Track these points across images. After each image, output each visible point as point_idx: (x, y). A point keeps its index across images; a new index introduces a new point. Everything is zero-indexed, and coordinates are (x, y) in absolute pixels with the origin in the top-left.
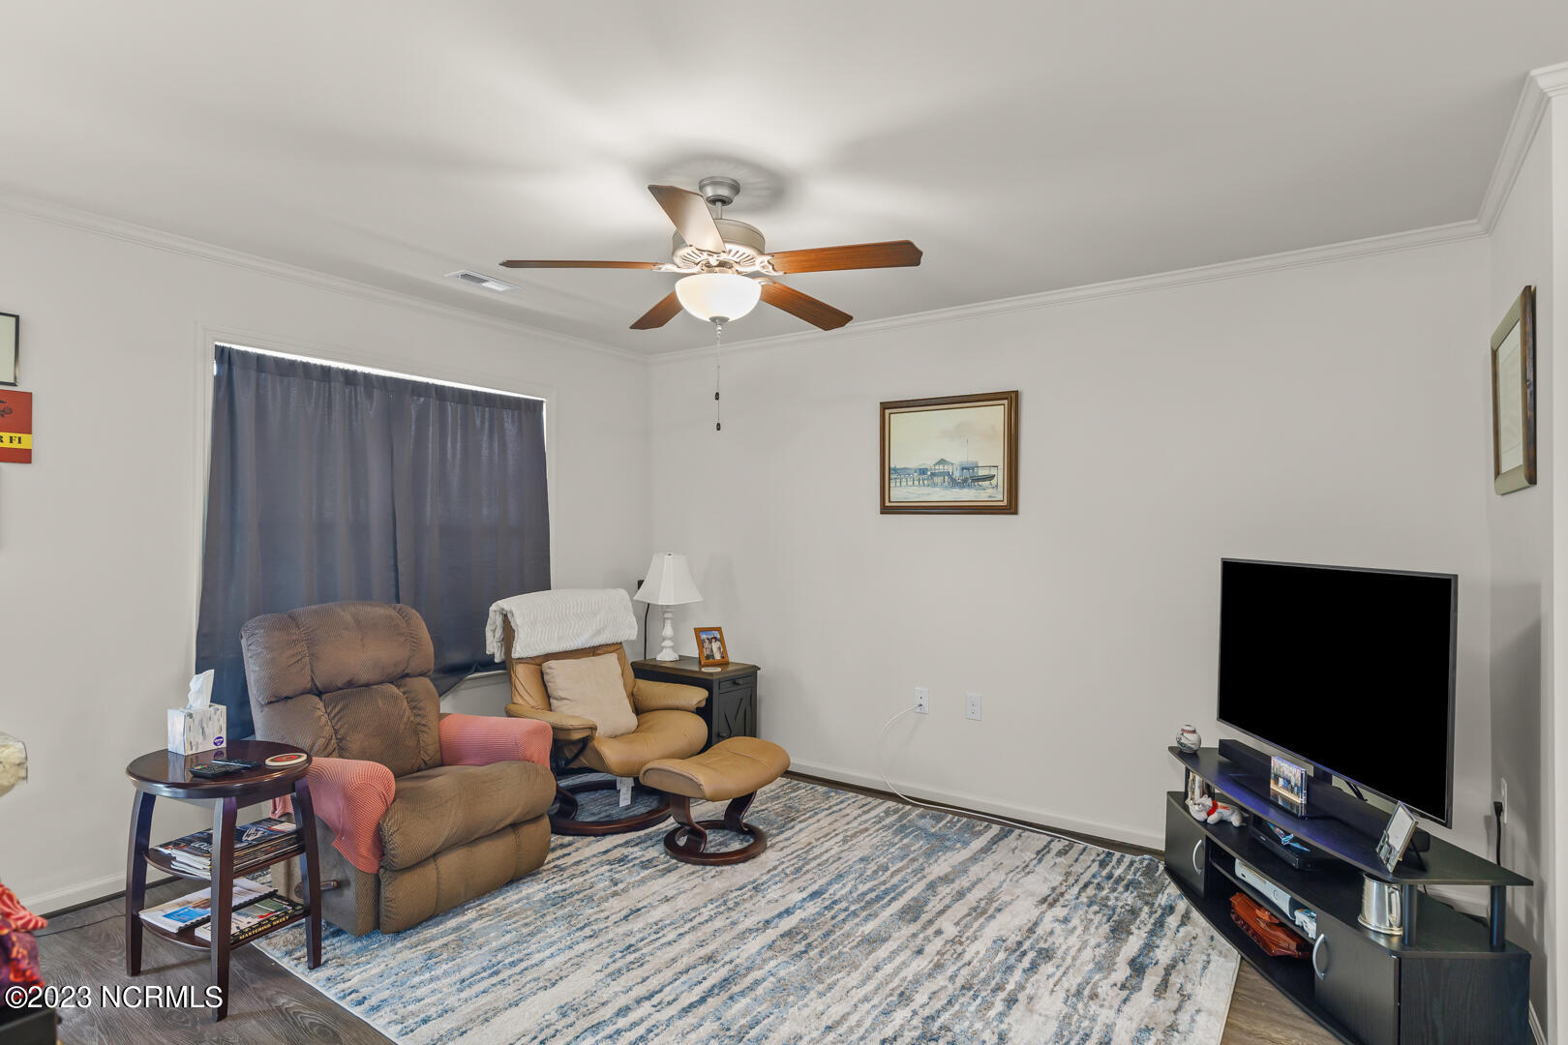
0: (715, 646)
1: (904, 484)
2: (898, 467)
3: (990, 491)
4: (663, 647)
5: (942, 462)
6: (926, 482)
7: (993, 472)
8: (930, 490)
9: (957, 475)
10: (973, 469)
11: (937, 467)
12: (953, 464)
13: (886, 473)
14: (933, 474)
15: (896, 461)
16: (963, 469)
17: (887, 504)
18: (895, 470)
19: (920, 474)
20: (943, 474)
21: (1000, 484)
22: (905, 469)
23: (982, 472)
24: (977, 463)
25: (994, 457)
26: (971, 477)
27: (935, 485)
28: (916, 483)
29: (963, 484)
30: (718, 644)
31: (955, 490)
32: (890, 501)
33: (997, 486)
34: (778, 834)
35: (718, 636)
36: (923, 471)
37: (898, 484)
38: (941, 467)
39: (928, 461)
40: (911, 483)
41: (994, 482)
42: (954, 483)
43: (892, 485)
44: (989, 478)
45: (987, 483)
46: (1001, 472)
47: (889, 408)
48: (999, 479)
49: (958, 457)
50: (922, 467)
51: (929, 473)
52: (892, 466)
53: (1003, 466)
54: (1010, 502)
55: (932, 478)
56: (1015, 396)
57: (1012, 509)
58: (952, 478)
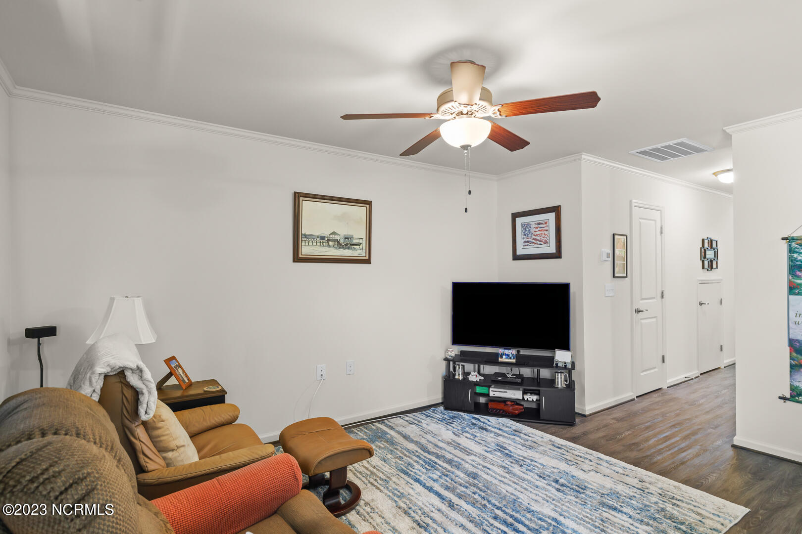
0: (181, 372)
1: (310, 244)
2: (306, 234)
3: (359, 251)
5: (334, 233)
6: (324, 244)
7: (361, 241)
8: (327, 249)
9: (342, 241)
10: (351, 239)
11: (331, 236)
12: (340, 235)
13: (297, 237)
14: (328, 240)
15: (305, 229)
16: (345, 238)
17: (298, 256)
18: (305, 236)
19: (321, 239)
20: (334, 240)
21: (364, 248)
22: (311, 235)
23: (355, 241)
24: (353, 236)
25: (359, 233)
26: (349, 243)
27: (330, 246)
28: (318, 244)
29: (346, 247)
31: (341, 250)
32: (301, 254)
33: (362, 249)
36: (323, 238)
37: (307, 244)
38: (333, 236)
39: (326, 233)
40: (315, 244)
41: (361, 246)
42: (341, 246)
43: (303, 244)
44: (359, 244)
45: (357, 247)
46: (364, 242)
47: (298, 197)
48: (363, 245)
49: (343, 231)
50: (322, 235)
51: (326, 239)
52: (303, 233)
53: (365, 239)
54: (367, 258)
55: (328, 242)
56: (369, 203)
57: (368, 261)
58: (339, 243)
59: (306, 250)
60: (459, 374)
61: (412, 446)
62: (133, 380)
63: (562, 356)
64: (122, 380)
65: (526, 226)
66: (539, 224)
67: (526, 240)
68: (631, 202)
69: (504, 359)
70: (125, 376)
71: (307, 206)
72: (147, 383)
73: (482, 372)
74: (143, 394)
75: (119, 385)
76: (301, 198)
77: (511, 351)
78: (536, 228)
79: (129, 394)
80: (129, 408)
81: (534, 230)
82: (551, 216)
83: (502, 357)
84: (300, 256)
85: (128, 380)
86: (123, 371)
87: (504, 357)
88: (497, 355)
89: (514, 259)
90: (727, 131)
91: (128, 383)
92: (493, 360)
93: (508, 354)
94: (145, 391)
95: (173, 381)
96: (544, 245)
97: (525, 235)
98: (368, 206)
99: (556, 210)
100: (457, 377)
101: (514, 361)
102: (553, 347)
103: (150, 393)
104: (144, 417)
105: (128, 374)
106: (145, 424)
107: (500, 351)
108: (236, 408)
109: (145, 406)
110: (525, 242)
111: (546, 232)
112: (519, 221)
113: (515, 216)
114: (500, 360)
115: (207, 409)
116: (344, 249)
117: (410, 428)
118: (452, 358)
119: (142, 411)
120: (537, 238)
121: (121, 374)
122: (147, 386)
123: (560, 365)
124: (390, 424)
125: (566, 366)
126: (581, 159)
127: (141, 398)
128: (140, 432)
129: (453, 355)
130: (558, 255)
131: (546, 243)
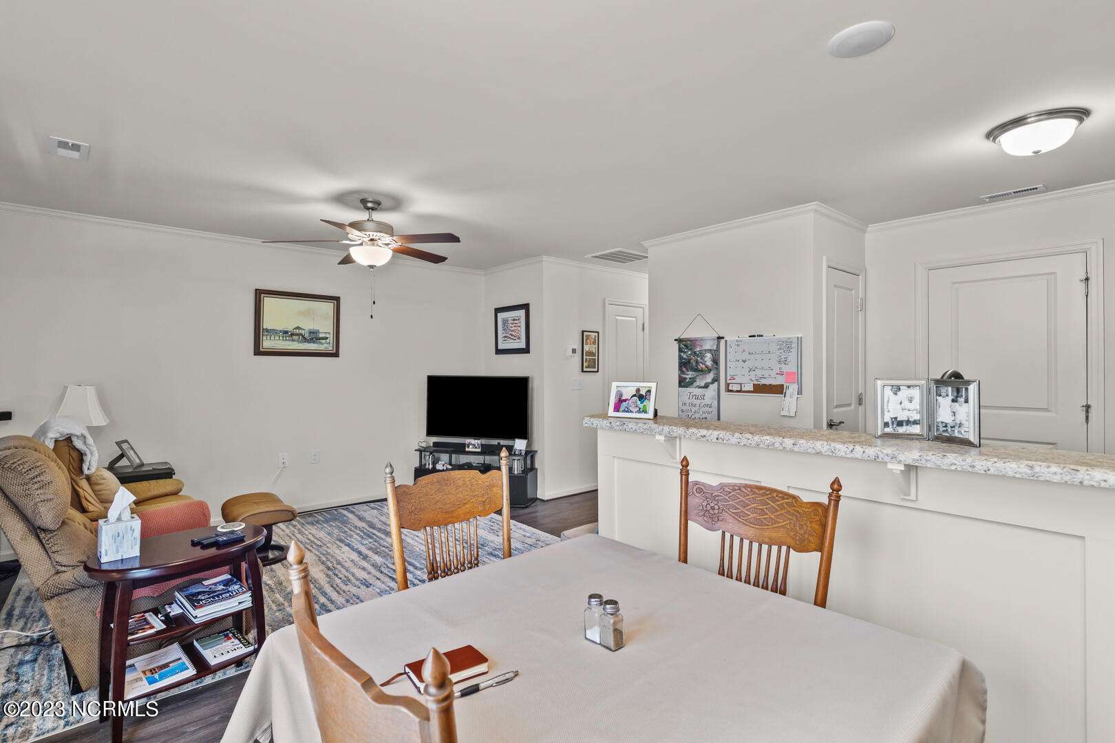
1: (272, 338)
2: (268, 328)
3: (326, 345)
5: (298, 328)
6: (287, 338)
7: (327, 336)
8: (290, 343)
9: (307, 335)
10: (316, 333)
11: (295, 331)
12: (304, 330)
13: (258, 331)
14: (292, 335)
15: (267, 323)
16: (310, 333)
18: (267, 330)
19: (284, 334)
20: (298, 335)
21: (331, 342)
22: (273, 330)
23: (321, 335)
24: (318, 330)
25: (326, 328)
26: (314, 337)
27: (294, 340)
28: (281, 338)
29: (311, 340)
31: (306, 344)
32: (263, 348)
33: (329, 343)
36: (286, 332)
37: (269, 338)
38: (297, 331)
39: (290, 328)
40: (277, 338)
41: (328, 341)
42: (305, 340)
43: (265, 338)
44: (326, 338)
45: (324, 341)
46: (332, 336)
47: (259, 294)
48: (331, 339)
49: (307, 326)
50: (286, 330)
51: (290, 334)
52: (265, 327)
53: (332, 333)
54: (335, 351)
55: (292, 337)
56: (337, 299)
57: (336, 355)
58: (304, 338)
59: (267, 344)
60: (429, 464)
61: (361, 524)
62: (78, 444)
63: (520, 445)
64: (70, 445)
65: (505, 321)
66: (514, 320)
67: (505, 335)
68: (604, 300)
69: (471, 449)
70: (72, 441)
71: (269, 303)
72: (90, 447)
73: (453, 462)
74: (86, 455)
75: (67, 448)
76: (262, 295)
77: (477, 441)
78: (512, 324)
79: (75, 454)
80: (75, 465)
81: (511, 325)
82: (522, 313)
83: (468, 447)
84: (261, 350)
85: (74, 444)
86: (70, 437)
87: (471, 446)
88: (463, 445)
89: (496, 353)
90: (644, 245)
91: (74, 446)
92: (460, 449)
93: (473, 444)
94: (88, 453)
95: (124, 462)
96: (518, 341)
97: (504, 330)
98: (335, 302)
99: (526, 307)
100: (427, 467)
101: (479, 450)
102: (513, 436)
103: (92, 454)
104: (86, 472)
105: (74, 439)
106: (88, 478)
107: (467, 441)
108: (180, 482)
109: (88, 464)
110: (505, 337)
111: (519, 328)
112: (501, 316)
113: (498, 311)
114: (467, 449)
115: (153, 482)
116: (309, 343)
117: (369, 513)
118: (423, 449)
119: (85, 467)
120: (513, 333)
121: (69, 439)
122: (90, 449)
123: (517, 453)
124: (353, 510)
125: (521, 453)
126: (542, 261)
127: (85, 458)
128: (84, 483)
129: (424, 446)
130: (526, 350)
131: (519, 338)
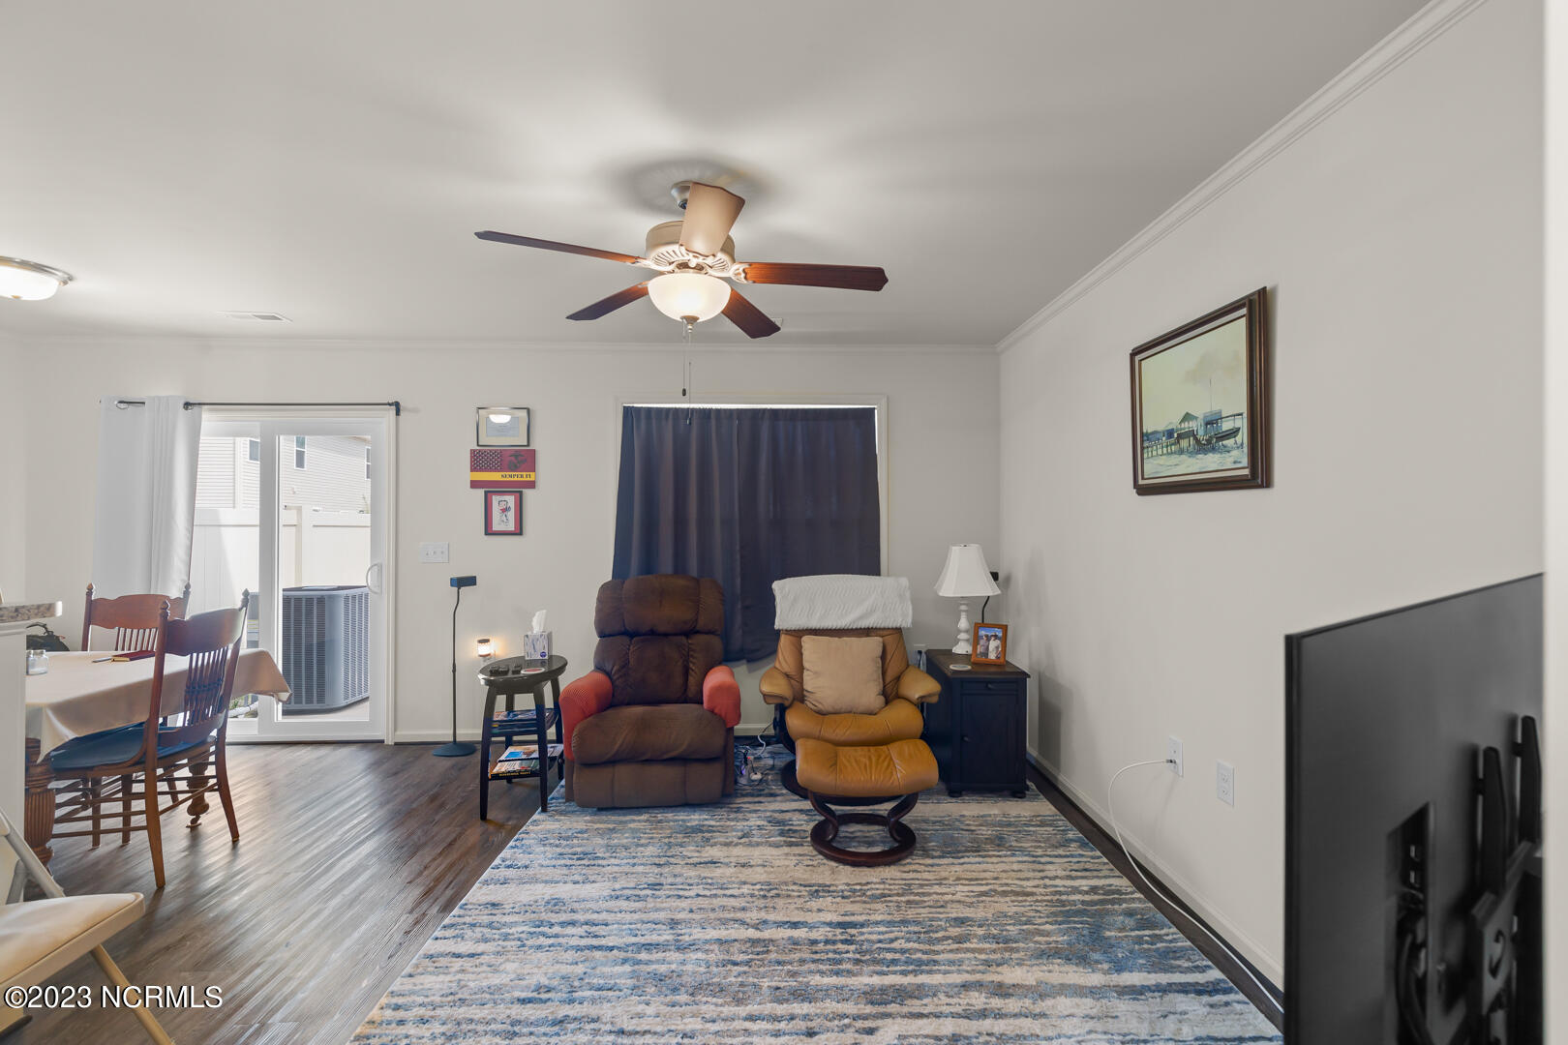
0: (993, 644)
1: (1154, 453)
2: (1149, 430)
4: (959, 640)
5: (1188, 416)
6: (1173, 448)
7: (1236, 422)
8: (1175, 459)
9: (1201, 433)
10: (1215, 422)
11: (1183, 425)
12: (1197, 418)
13: (1138, 441)
14: (1180, 436)
15: (1147, 419)
16: (1207, 424)
17: (1141, 482)
18: (1147, 435)
19: (1168, 438)
20: (1188, 435)
21: (1246, 441)
22: (1155, 432)
23: (1226, 426)
24: (1220, 412)
25: (1232, 401)
26: (1212, 438)
27: (1181, 452)
28: (1165, 450)
29: (1208, 446)
30: (998, 642)
32: (1143, 478)
33: (1242, 444)
34: (940, 857)
35: (1000, 635)
36: (1170, 433)
37: (1149, 454)
38: (1187, 424)
39: (1176, 420)
40: (1160, 452)
41: (1239, 438)
42: (1199, 447)
43: (1144, 456)
44: (1234, 434)
45: (1229, 442)
46: (1245, 423)
48: (1243, 437)
49: (1201, 407)
50: (1170, 427)
51: (1176, 435)
52: (1144, 428)
53: (1244, 415)
55: (1178, 442)
58: (1196, 439)
71: (1148, 371)
76: (1141, 357)
84: (1144, 482)
98: (1249, 314)
